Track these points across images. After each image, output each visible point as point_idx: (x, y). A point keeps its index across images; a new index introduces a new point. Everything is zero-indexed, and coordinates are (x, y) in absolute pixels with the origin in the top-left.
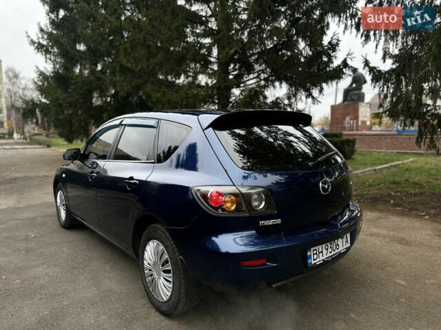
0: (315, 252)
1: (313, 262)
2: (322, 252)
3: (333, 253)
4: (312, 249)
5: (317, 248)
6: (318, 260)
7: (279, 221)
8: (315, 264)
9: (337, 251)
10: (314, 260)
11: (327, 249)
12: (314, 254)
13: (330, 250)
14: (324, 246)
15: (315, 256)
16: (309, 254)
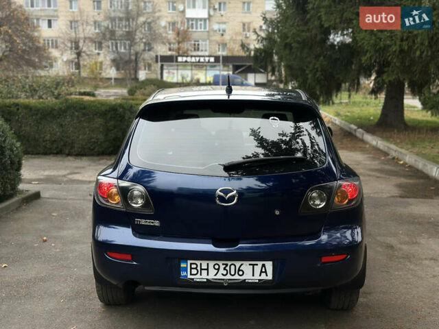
0: (194, 266)
1: (189, 276)
2: (207, 269)
3: (229, 277)
4: (189, 262)
5: (198, 262)
6: (198, 276)
7: (157, 223)
8: (193, 279)
9: (237, 277)
10: (191, 274)
11: (218, 269)
12: (191, 268)
13: (222, 271)
14: (211, 263)
15: (194, 272)
16: (183, 265)
